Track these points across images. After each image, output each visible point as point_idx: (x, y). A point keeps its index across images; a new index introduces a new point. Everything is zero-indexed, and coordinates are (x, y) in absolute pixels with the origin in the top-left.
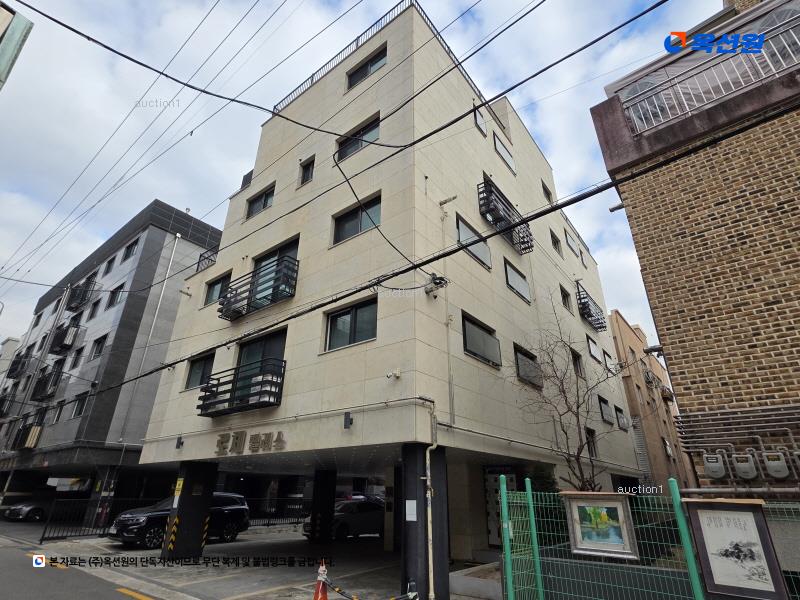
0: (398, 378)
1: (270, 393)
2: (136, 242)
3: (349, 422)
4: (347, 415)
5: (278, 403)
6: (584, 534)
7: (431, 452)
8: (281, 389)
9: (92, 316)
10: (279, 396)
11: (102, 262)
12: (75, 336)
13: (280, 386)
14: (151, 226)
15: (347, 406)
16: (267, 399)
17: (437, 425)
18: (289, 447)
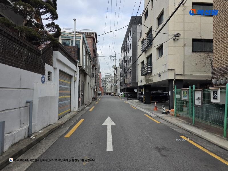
0: (166, 65)
1: (149, 70)
2: (131, 31)
3: (160, 75)
4: (159, 74)
5: (152, 72)
6: (183, 97)
7: (175, 81)
8: (152, 69)
9: (128, 52)
10: (152, 70)
11: (127, 38)
12: (127, 58)
13: (152, 68)
14: (133, 25)
15: (159, 72)
16: (149, 72)
17: (175, 75)
18: (154, 82)
